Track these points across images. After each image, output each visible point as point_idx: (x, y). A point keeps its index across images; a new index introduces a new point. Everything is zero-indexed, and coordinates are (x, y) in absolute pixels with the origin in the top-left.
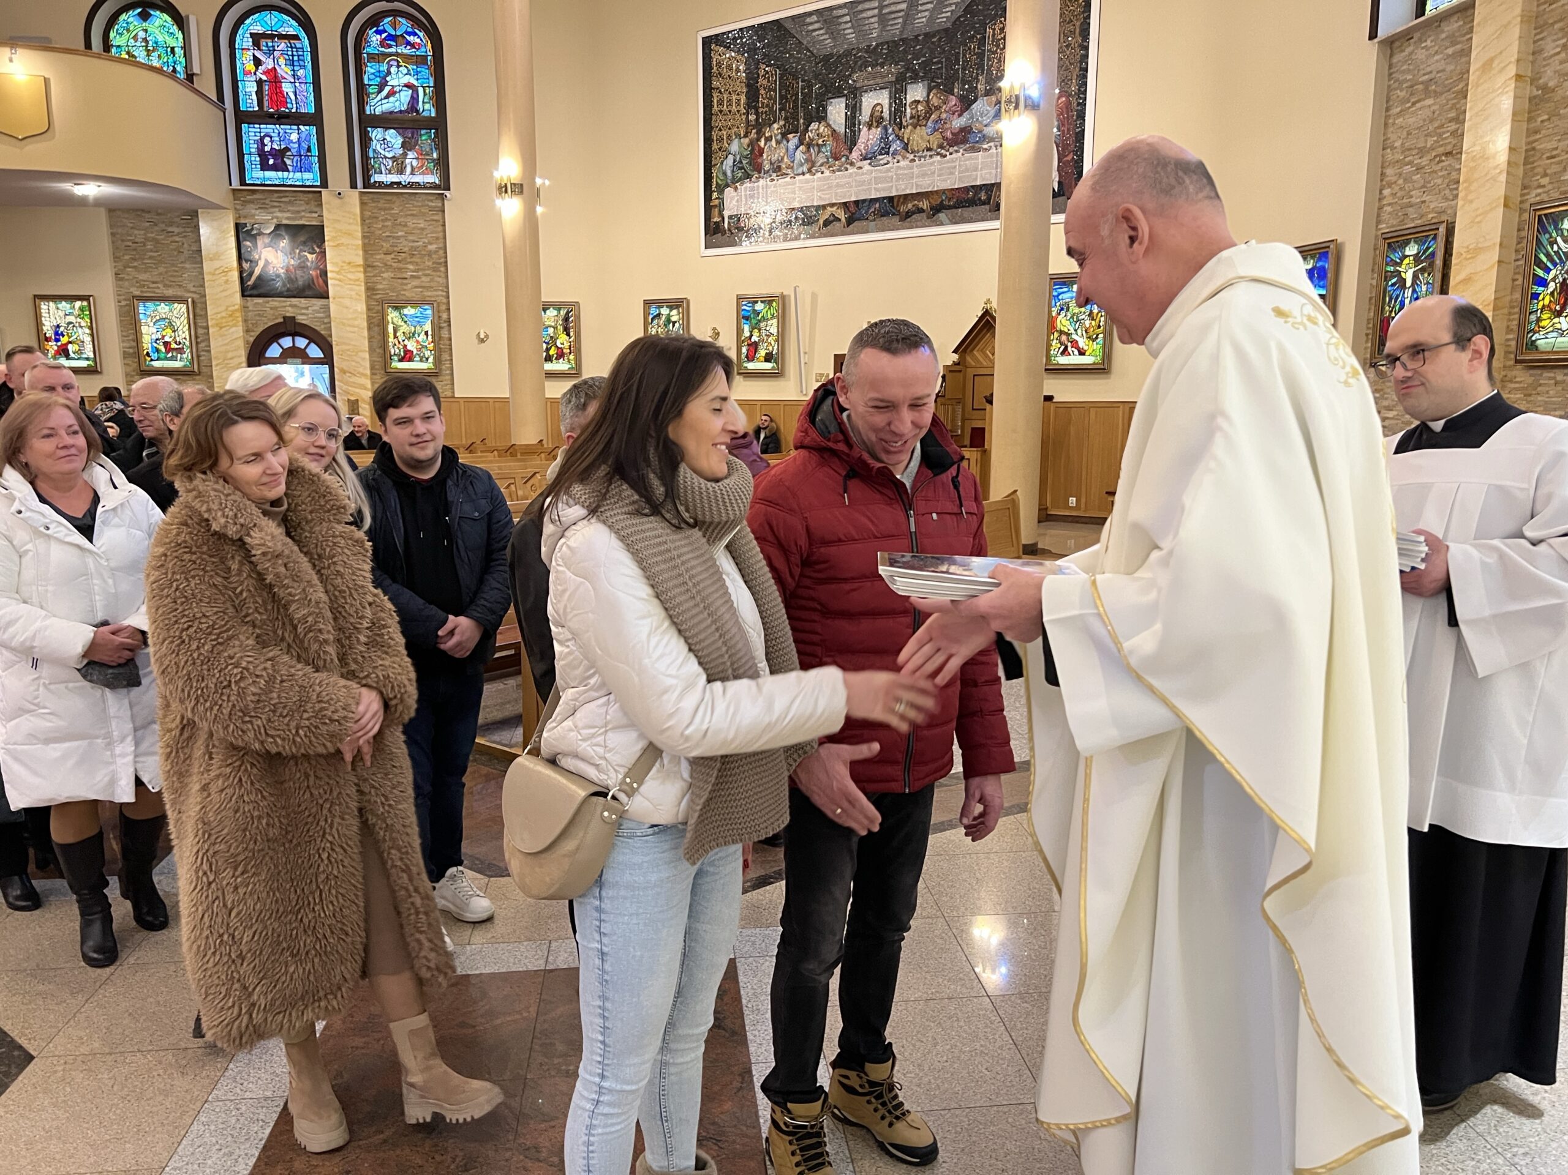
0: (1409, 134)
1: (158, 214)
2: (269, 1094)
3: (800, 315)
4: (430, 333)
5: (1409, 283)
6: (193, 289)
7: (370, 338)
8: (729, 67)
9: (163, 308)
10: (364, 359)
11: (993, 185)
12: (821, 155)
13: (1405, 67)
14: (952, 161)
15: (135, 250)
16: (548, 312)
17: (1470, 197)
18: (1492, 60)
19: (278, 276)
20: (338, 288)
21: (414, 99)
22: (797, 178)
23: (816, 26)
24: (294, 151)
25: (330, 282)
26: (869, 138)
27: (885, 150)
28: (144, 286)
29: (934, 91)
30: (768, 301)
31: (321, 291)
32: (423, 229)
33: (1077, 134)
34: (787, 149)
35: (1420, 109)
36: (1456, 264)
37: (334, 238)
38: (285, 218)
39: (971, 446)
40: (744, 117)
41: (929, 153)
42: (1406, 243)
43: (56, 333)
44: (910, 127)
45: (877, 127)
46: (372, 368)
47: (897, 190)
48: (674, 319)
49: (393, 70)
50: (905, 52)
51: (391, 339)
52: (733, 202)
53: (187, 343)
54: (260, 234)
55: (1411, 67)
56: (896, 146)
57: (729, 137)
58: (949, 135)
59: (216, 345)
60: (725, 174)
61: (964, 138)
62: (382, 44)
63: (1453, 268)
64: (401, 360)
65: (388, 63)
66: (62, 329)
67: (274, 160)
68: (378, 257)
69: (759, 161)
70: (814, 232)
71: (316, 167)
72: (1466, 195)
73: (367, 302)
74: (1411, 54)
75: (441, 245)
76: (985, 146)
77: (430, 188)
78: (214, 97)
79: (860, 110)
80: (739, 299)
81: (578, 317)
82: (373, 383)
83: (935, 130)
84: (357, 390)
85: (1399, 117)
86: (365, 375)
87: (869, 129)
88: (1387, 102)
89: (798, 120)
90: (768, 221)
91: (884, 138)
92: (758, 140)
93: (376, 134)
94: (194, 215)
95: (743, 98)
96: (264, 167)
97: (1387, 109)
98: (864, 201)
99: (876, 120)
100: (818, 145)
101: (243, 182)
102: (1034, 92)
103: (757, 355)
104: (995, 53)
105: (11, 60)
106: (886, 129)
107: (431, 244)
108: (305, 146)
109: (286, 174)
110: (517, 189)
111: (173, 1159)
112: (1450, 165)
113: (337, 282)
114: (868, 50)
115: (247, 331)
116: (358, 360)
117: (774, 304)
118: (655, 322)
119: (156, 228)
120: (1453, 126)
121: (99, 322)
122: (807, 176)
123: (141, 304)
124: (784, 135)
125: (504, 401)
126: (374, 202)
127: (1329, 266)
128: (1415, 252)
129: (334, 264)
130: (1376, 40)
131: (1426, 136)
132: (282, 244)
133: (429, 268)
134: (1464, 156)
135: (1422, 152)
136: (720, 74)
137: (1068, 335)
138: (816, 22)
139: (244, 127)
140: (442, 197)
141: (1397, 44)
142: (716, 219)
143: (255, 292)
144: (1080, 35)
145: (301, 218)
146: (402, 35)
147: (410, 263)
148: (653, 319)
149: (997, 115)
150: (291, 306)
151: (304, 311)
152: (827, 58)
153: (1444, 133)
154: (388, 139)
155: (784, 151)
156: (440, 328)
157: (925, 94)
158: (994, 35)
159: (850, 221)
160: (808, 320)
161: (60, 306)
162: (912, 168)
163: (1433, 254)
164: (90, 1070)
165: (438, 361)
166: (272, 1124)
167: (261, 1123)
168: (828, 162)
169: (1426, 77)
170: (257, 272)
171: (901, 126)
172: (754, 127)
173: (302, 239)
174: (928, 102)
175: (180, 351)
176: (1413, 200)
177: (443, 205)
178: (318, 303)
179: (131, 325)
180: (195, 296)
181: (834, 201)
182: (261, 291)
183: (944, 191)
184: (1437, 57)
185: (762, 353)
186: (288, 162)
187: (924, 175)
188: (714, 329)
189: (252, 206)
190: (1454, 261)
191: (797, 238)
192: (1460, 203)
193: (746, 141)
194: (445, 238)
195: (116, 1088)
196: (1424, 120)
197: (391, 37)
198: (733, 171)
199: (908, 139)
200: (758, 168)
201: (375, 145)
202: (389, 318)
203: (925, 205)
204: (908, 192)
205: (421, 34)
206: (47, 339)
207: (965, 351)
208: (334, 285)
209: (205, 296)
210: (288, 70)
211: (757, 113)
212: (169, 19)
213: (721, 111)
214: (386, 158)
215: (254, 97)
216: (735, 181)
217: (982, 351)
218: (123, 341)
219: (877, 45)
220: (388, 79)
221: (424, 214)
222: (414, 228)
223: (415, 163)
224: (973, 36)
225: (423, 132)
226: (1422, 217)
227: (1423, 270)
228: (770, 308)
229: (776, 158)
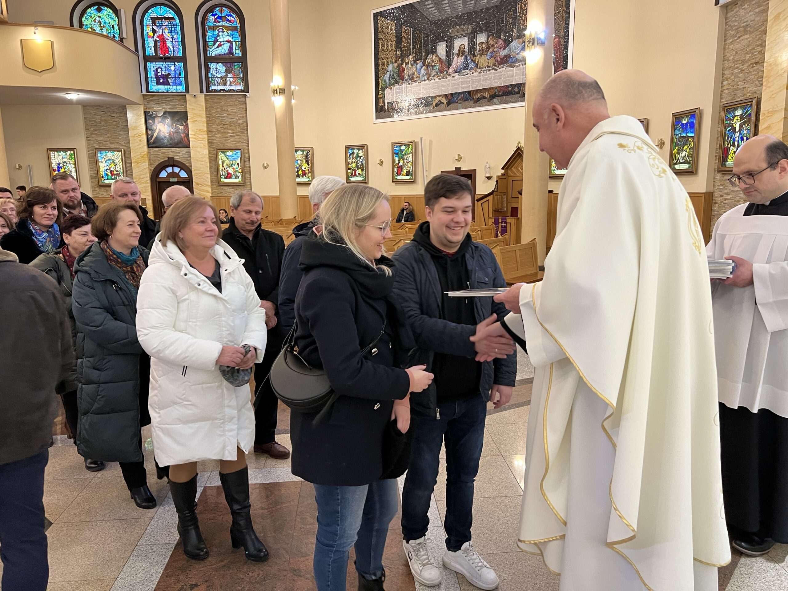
0: (737, 53)
1: (107, 108)
2: (167, 542)
3: (424, 151)
4: (240, 164)
5: (737, 130)
6: (124, 145)
7: (211, 167)
8: (387, 28)
9: (110, 154)
10: (207, 178)
11: (521, 84)
12: (434, 71)
13: (734, 19)
14: (500, 72)
15: (96, 125)
16: (298, 152)
17: (769, 85)
18: (779, 14)
19: (165, 137)
20: (194, 143)
21: (231, 48)
22: (422, 83)
23: (431, 6)
24: (172, 75)
25: (190, 139)
26: (458, 61)
27: (466, 67)
28: (100, 143)
29: (491, 37)
30: (408, 145)
31: (186, 144)
32: (236, 112)
33: (564, 57)
34: (417, 68)
35: (742, 40)
36: (762, 120)
37: (192, 118)
38: (168, 108)
39: (511, 216)
40: (395, 53)
41: (488, 69)
42: (736, 109)
43: (58, 167)
44: (479, 56)
45: (462, 56)
46: (212, 182)
47: (472, 87)
48: (360, 155)
49: (221, 34)
50: (476, 17)
51: (221, 167)
52: (390, 95)
53: (122, 171)
54: (156, 116)
55: (737, 19)
56: (472, 65)
57: (387, 63)
58: (498, 59)
59: (135, 172)
60: (385, 81)
61: (507, 61)
62: (215, 21)
63: (760, 121)
64: (225, 178)
65: (218, 30)
66: (61, 165)
67: (163, 80)
68: (214, 127)
70: (431, 110)
71: (183, 83)
72: (767, 84)
73: (209, 149)
74: (736, 12)
75: (245, 120)
76: (517, 64)
77: (239, 92)
78: (134, 50)
79: (453, 48)
80: (393, 144)
81: (313, 155)
82: (212, 190)
83: (491, 57)
84: (204, 193)
85: (730, 45)
86: (208, 185)
87: (458, 57)
88: (725, 37)
89: (422, 54)
90: (407, 104)
91: (466, 61)
92: (402, 64)
93: (212, 66)
94: (124, 108)
95: (394, 44)
96: (158, 83)
97: (725, 41)
98: (456, 93)
99: (461, 52)
100: (432, 66)
101: (148, 91)
102: (542, 36)
103: (402, 172)
104: (522, 17)
105: (35, 33)
106: (466, 57)
107: (240, 120)
108: (178, 72)
109: (169, 86)
110: (282, 91)
111: (121, 574)
112: (758, 69)
113: (194, 140)
114: (457, 17)
115: (150, 165)
116: (204, 178)
117: (411, 146)
118: (351, 156)
119: (106, 115)
120: (759, 49)
121: (79, 162)
122: (427, 81)
123: (99, 152)
124: (415, 61)
125: (276, 198)
126: (211, 99)
127: (696, 121)
128: (741, 113)
129: (192, 130)
130: (719, 5)
131: (745, 54)
132: (167, 122)
133: (239, 132)
134: (765, 64)
135: (743, 62)
136: (383, 31)
138: (431, 4)
139: (148, 64)
140: (245, 96)
141: (729, 7)
142: (381, 104)
143: (154, 145)
144: (565, 6)
145: (176, 108)
146: (225, 16)
147: (230, 129)
148: (350, 155)
149: (523, 49)
150: (171, 152)
151: (178, 154)
152: (435, 23)
153: (755, 52)
154: (218, 67)
155: (415, 69)
156: (245, 161)
157: (486, 39)
158: (521, 8)
159: (449, 104)
160: (428, 154)
161: (60, 154)
162: (480, 76)
163: (750, 114)
164: (80, 530)
165: (244, 178)
166: (169, 557)
167: (164, 556)
168: (437, 74)
169: (745, 24)
170: (155, 135)
171: (474, 55)
172: (400, 58)
173: (177, 118)
174: (488, 43)
175: (118, 175)
176: (740, 87)
177: (246, 100)
178: (185, 150)
179: (94, 162)
180: (125, 148)
181: (440, 94)
182: (157, 145)
183: (496, 88)
184: (750, 14)
185: (405, 171)
186: (170, 81)
187: (486, 79)
188: (381, 160)
189: (152, 103)
190: (761, 118)
191: (422, 113)
192: (764, 88)
193: (396, 65)
194: (246, 117)
195: (93, 538)
196: (744, 46)
197: (219, 17)
198: (389, 80)
199: (478, 62)
200: (402, 78)
201: (212, 71)
202: (220, 157)
203: (486, 95)
204: (478, 88)
205: (234, 16)
206: (54, 170)
207: (507, 168)
208: (192, 141)
209: (130, 148)
210: (169, 35)
211: (401, 51)
212: (111, 11)
213: (383, 50)
214: (217, 77)
215: (153, 49)
216: (390, 85)
217: (517, 168)
218: (91, 171)
219: (462, 15)
220: (218, 38)
221: (236, 105)
222: (231, 112)
223: (231, 80)
224: (510, 9)
225: (235, 64)
226: (744, 95)
227: (745, 123)
228: (408, 148)
229: (411, 73)
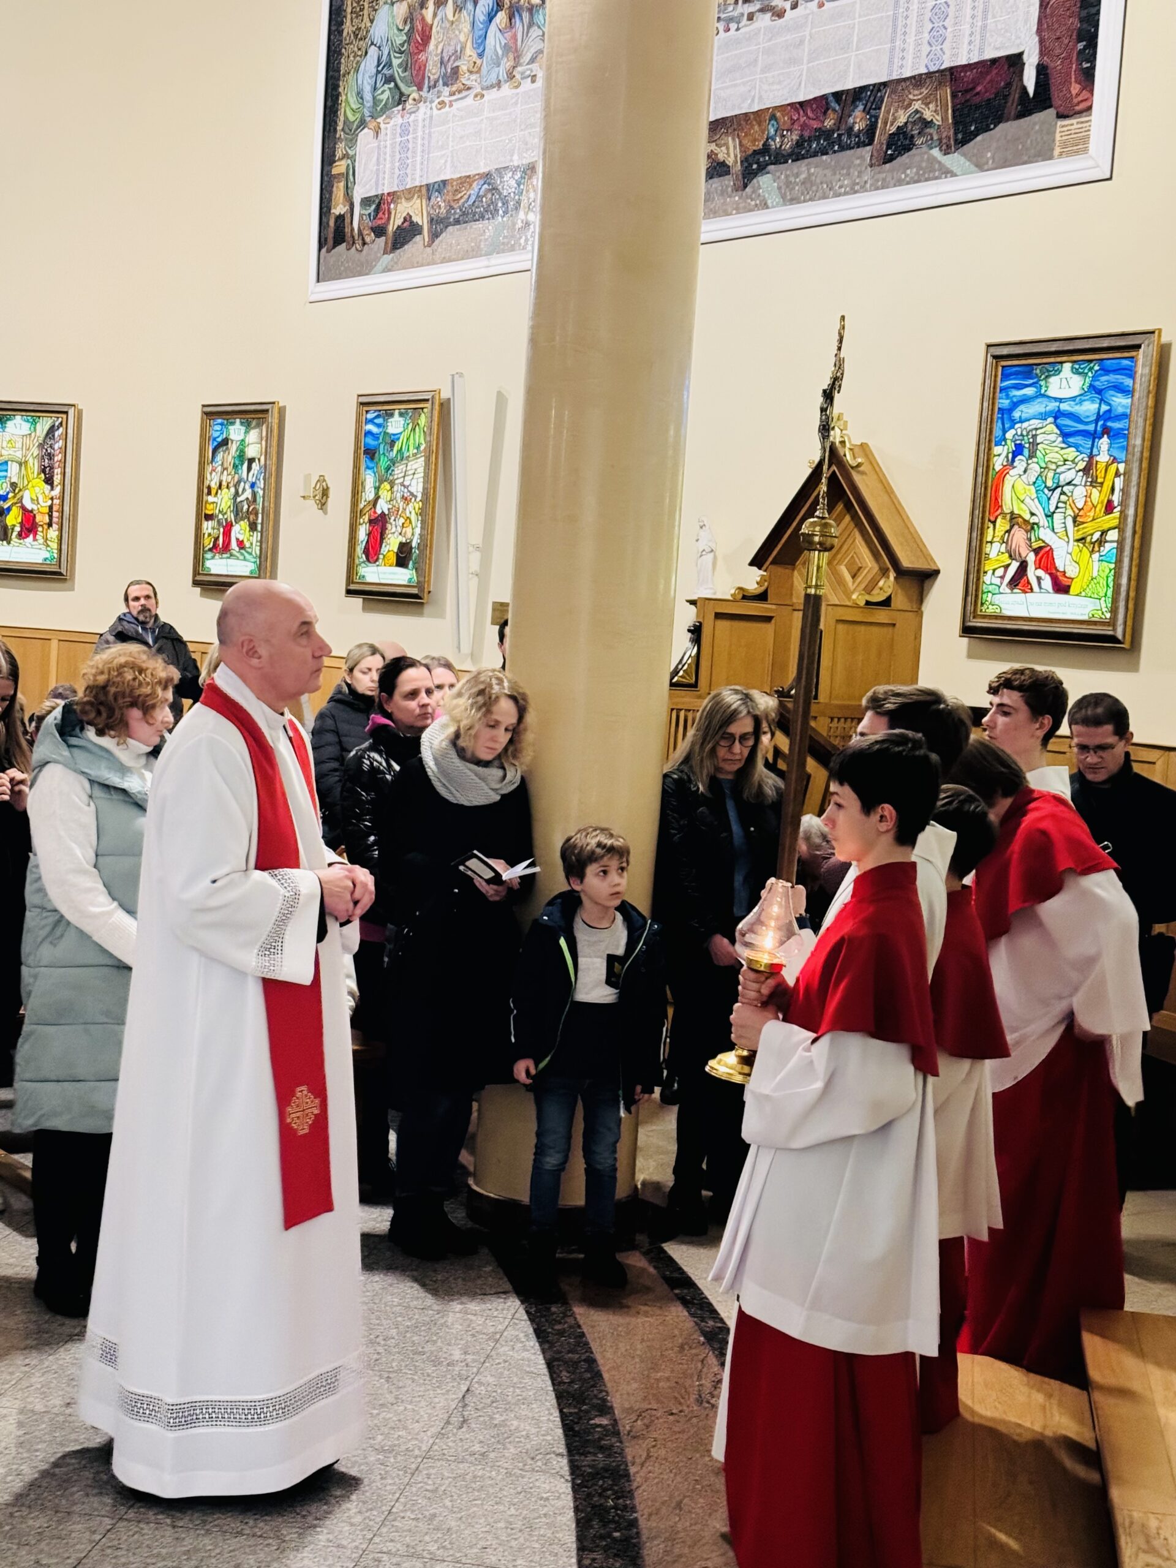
16: (10, 424)
30: (413, 412)
34: (473, 24)
48: (251, 452)
52: (372, 163)
60: (360, 95)
69: (422, 57)
80: (366, 403)
92: (423, 4)
100: (529, 8)
117: (423, 420)
122: (506, 89)
137: (1032, 527)
142: (339, 209)
148: (215, 452)
155: (467, 28)
183: (774, 112)
188: (322, 479)
191: (476, 252)
193: (400, 9)
198: (375, 88)
200: (419, 77)
203: (731, 151)
207: (779, 561)
216: (376, 112)
228: (414, 429)
229: (451, 49)
